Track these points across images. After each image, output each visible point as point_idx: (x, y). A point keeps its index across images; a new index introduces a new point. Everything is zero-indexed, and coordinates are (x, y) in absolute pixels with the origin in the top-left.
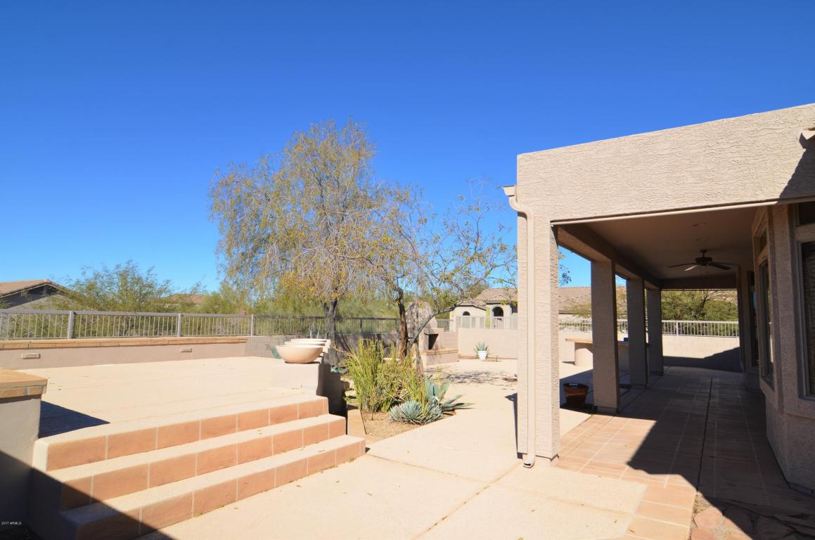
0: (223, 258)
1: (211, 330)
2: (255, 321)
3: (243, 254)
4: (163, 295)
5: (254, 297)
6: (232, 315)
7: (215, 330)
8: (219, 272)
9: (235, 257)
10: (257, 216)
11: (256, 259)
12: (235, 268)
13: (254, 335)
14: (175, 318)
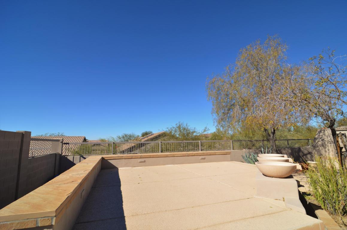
0: (215, 116)
1: (213, 147)
2: (232, 143)
3: (223, 113)
4: (195, 134)
5: (231, 132)
6: (221, 141)
7: (215, 147)
8: (214, 122)
9: (220, 114)
10: (227, 95)
11: (230, 114)
12: (220, 120)
13: (233, 149)
14: (198, 142)
